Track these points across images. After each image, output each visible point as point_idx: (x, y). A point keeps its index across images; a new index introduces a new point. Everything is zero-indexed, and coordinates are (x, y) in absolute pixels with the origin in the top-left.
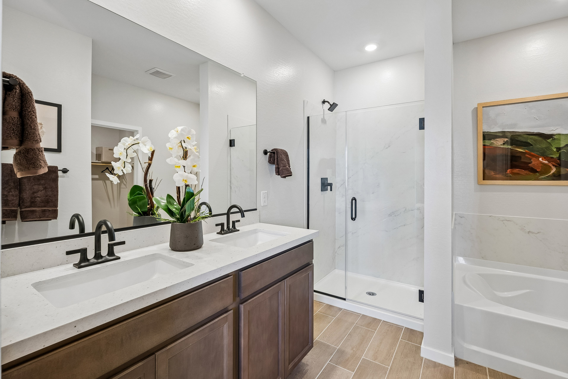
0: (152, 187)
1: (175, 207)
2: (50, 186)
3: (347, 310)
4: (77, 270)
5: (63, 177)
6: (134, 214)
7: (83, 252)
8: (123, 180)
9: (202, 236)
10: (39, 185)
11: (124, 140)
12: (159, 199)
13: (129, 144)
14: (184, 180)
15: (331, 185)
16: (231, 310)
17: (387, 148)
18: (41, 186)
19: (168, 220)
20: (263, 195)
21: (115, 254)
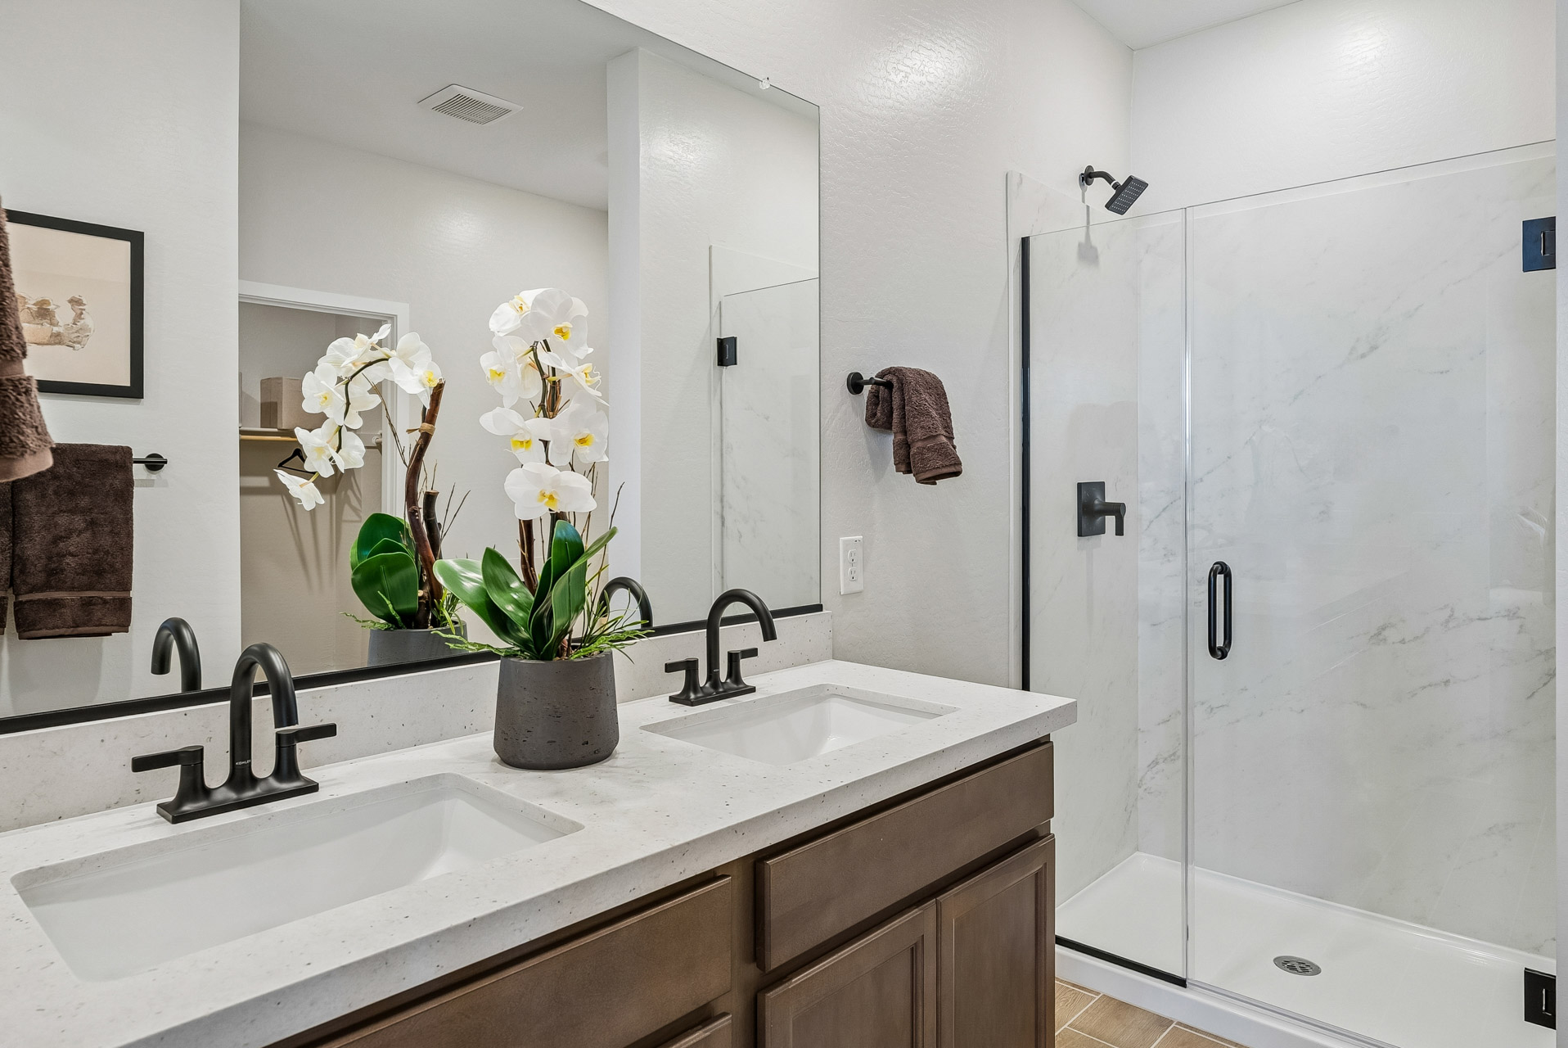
0: (435, 521)
1: (515, 597)
2: (107, 516)
3: (1191, 1028)
4: (168, 830)
5: (148, 484)
6: (373, 622)
7: (191, 760)
8: (350, 493)
9: (615, 710)
10: (72, 512)
11: (336, 347)
12: (457, 567)
13: (354, 364)
14: (543, 495)
15: (1118, 510)
16: (724, 1014)
17: (1363, 356)
18: (77, 518)
19: (489, 646)
20: (846, 551)
21: (301, 771)
